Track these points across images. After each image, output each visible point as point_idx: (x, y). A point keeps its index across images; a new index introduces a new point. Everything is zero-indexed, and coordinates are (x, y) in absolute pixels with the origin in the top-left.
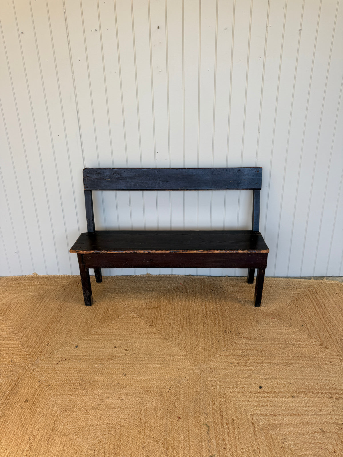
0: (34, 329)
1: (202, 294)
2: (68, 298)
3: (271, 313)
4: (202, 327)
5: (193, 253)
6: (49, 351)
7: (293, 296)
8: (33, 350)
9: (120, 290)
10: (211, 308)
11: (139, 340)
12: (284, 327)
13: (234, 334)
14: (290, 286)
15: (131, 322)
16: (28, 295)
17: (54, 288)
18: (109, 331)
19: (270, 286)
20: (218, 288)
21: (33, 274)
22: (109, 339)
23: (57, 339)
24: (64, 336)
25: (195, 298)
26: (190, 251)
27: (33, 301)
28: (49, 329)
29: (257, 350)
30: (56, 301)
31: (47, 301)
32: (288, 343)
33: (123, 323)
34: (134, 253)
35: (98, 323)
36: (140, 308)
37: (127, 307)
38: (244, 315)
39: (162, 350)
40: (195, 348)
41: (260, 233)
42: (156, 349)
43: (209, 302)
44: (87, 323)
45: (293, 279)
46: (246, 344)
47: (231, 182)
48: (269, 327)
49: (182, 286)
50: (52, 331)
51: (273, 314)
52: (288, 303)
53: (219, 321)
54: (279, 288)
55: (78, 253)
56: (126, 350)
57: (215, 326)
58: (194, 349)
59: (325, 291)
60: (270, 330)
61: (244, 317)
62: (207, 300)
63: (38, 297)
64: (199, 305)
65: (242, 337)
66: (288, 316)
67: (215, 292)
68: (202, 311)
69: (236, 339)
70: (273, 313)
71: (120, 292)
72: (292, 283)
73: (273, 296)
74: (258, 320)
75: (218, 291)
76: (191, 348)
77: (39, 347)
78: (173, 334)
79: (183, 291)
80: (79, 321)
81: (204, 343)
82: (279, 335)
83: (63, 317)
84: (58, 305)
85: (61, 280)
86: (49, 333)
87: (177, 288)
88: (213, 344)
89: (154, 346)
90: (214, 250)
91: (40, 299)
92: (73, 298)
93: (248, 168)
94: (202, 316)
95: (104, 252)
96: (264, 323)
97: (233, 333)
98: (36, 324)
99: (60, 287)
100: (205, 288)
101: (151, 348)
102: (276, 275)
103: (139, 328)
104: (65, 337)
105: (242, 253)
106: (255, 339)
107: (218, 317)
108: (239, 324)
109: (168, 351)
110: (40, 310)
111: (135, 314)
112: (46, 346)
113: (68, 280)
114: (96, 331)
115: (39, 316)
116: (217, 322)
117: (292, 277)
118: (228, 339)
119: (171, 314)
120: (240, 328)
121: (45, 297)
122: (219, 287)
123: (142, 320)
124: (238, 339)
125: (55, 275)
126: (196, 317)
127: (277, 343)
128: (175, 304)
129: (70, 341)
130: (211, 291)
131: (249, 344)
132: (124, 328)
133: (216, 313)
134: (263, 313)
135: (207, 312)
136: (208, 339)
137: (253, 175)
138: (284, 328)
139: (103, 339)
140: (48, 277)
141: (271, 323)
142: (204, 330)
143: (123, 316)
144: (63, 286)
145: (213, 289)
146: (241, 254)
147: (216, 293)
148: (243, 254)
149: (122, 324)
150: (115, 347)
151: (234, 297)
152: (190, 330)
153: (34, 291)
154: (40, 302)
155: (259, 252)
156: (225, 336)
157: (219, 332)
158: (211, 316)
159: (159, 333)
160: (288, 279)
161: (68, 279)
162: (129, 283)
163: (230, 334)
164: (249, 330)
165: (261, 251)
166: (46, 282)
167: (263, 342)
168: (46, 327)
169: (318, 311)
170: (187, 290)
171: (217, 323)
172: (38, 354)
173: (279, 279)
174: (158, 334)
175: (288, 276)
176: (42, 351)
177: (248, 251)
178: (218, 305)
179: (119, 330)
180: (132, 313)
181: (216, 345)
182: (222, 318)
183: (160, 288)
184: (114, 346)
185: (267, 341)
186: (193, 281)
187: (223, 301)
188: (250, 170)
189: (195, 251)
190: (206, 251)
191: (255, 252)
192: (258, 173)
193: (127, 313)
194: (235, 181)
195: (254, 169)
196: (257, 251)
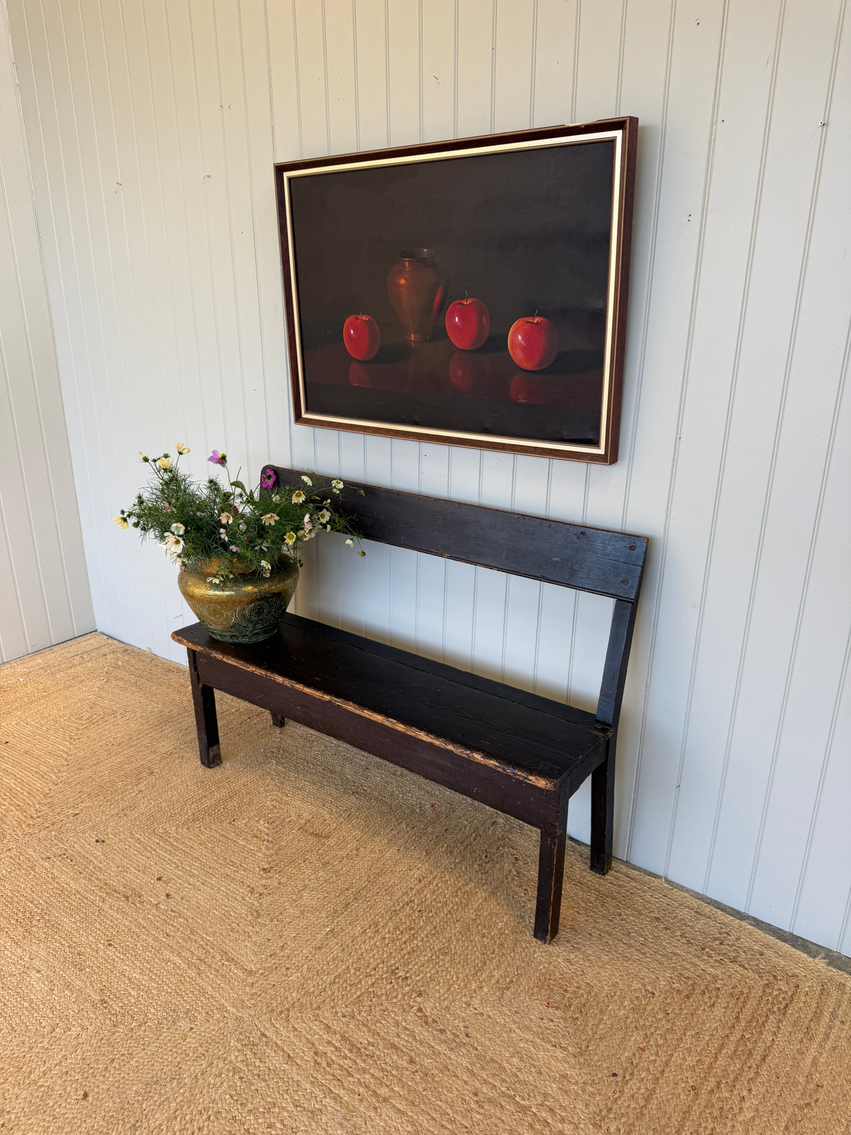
1: (452, 852)
3: (565, 990)
5: (376, 719)
6: (63, 829)
7: (691, 976)
8: (46, 813)
11: (212, 889)
13: (406, 990)
14: (721, 944)
20: (510, 856)
22: (169, 857)
23: (98, 812)
24: (115, 811)
25: (425, 854)
26: (370, 713)
27: (148, 722)
29: (412, 1061)
32: (513, 1098)
33: (226, 837)
34: (267, 676)
35: (190, 814)
36: (290, 822)
37: (271, 807)
39: (225, 934)
40: (287, 969)
44: (174, 804)
45: (755, 929)
46: (405, 1029)
47: (557, 561)
48: (516, 1023)
49: (429, 812)
50: (108, 793)
51: (569, 995)
53: (413, 937)
54: (678, 933)
55: (188, 646)
56: (168, 895)
57: (388, 944)
59: (826, 1019)
60: (508, 1032)
61: (484, 962)
65: (416, 1008)
66: (605, 1024)
67: (487, 863)
68: (406, 893)
69: (398, 1001)
70: (573, 993)
72: (738, 939)
74: (509, 988)
75: (498, 865)
76: (279, 964)
79: (419, 824)
80: (168, 795)
81: (317, 971)
82: (515, 1059)
83: (154, 774)
86: (100, 795)
87: (413, 811)
88: (333, 984)
90: (421, 729)
93: (606, 533)
94: (390, 905)
97: (408, 985)
98: (102, 768)
100: (474, 842)
103: (241, 863)
104: (112, 816)
105: (481, 763)
106: (443, 1031)
107: (422, 928)
108: (448, 972)
109: (231, 944)
110: (137, 744)
111: (268, 829)
112: (71, 817)
114: (168, 829)
116: (406, 937)
117: (758, 923)
118: (379, 993)
120: (439, 984)
122: (513, 855)
123: (263, 850)
124: (401, 1004)
126: (375, 900)
127: (484, 1075)
128: (365, 847)
129: (111, 826)
130: (481, 855)
131: (412, 1034)
132: (216, 848)
133: (428, 917)
134: (540, 978)
135: (411, 901)
136: (337, 967)
137: (617, 554)
138: (553, 1048)
139: (160, 852)
141: (533, 1017)
142: (353, 941)
143: (242, 824)
145: (492, 853)
146: (478, 765)
147: (488, 866)
148: (485, 766)
149: (223, 838)
150: (159, 879)
152: (326, 924)
155: (526, 778)
156: (382, 979)
157: (378, 964)
158: (409, 915)
159: (261, 894)
160: (738, 921)
163: (398, 983)
164: (455, 1000)
165: (530, 777)
167: (452, 1049)
168: (110, 781)
169: (721, 1062)
170: (431, 826)
171: (404, 939)
172: (44, 826)
174: (257, 895)
176: (54, 823)
177: (497, 764)
179: (204, 849)
180: (265, 824)
181: (336, 991)
182: (429, 935)
184: (159, 876)
185: (463, 1055)
186: (468, 811)
187: (481, 894)
188: (610, 540)
189: (379, 718)
190: (402, 726)
191: (515, 774)
192: (632, 552)
193: (256, 819)
194: (567, 561)
195: (622, 540)
196: (519, 773)
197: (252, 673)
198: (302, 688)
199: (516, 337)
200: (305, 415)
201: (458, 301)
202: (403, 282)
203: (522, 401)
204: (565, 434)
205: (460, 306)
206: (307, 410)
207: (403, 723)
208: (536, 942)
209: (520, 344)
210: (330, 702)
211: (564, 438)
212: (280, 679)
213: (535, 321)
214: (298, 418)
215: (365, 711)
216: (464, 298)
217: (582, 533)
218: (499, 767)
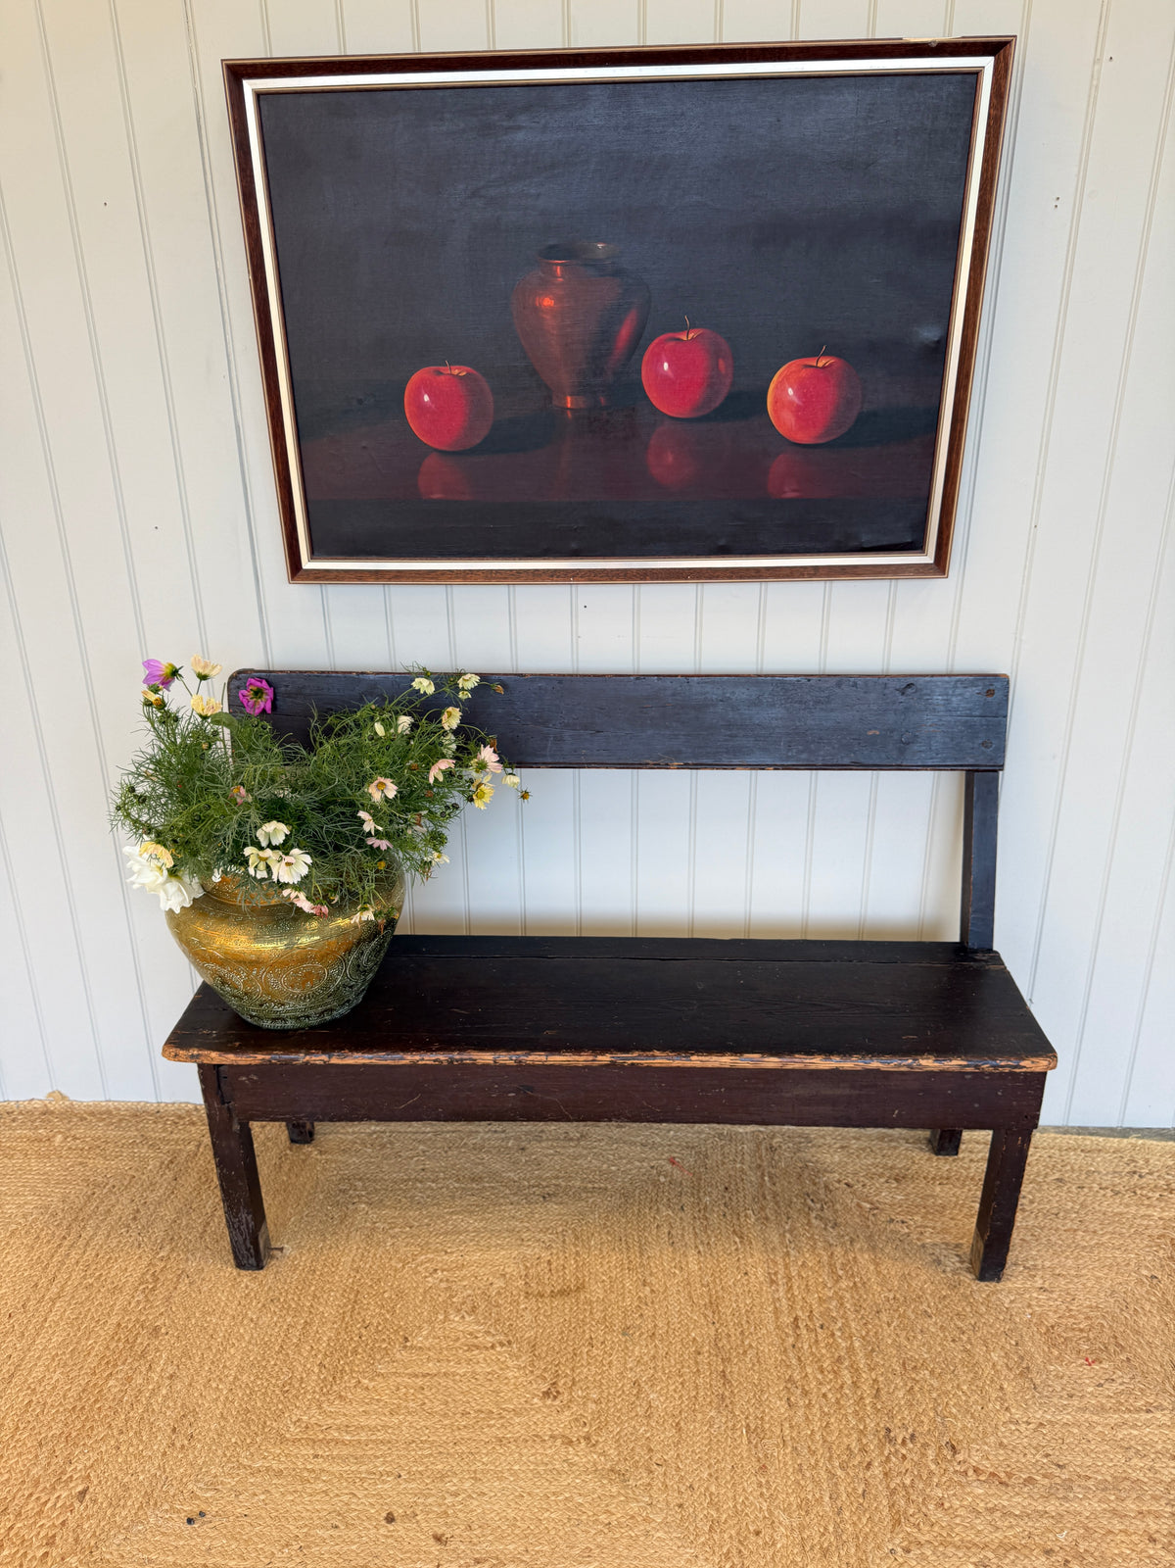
0: (31, 1401)
1: (767, 1219)
2: (187, 1225)
3: (1081, 1330)
4: (781, 1406)
5: (717, 1065)
6: (86, 1538)
7: (1163, 1236)
8: (11, 1528)
9: (409, 1190)
10: (813, 1299)
11: (500, 1479)
12: (1148, 1411)
13: (931, 1453)
14: (1140, 1176)
15: (461, 1372)
16: (19, 1206)
17: (131, 1173)
18: (363, 1421)
19: (1057, 1176)
20: (837, 1185)
21: (50, 1095)
22: (364, 1468)
23: (126, 1462)
24: (161, 1443)
25: (737, 1240)
26: (703, 1058)
27: (38, 1237)
28: (97, 1401)
29: (1048, 1552)
30: (136, 1244)
31: (99, 1239)
33: (424, 1376)
34: (451, 1062)
35: (316, 1370)
36: (499, 1293)
37: (443, 1285)
38: (965, 1338)
39: (606, 1543)
40: (757, 1533)
41: (997, 958)
42: (581, 1536)
43: (804, 1264)
44: (265, 1367)
45: (1149, 1142)
46: (991, 1511)
47: (874, 736)
48: (1084, 1410)
49: (677, 1173)
50: (106, 1416)
51: (1091, 1335)
52: (1145, 1272)
53: (855, 1370)
54: (1096, 1187)
55: (199, 1061)
56: (438, 1539)
57: (838, 1402)
58: (753, 1538)
60: (1091, 1426)
61: (966, 1351)
62: (792, 1252)
63: (61, 1215)
64: (762, 1279)
65: (971, 1472)
67: (822, 1209)
68: (776, 1311)
69: (944, 1479)
70: (1091, 1328)
71: (412, 1197)
72: (1147, 1161)
73: (1075, 1230)
74: (1028, 1368)
75: (838, 1206)
76: (738, 1534)
77: (40, 1512)
78: (650, 1450)
79: (684, 1199)
80: (233, 1356)
81: (799, 1507)
82: (1135, 1461)
83: (163, 1331)
84: (145, 1262)
85: (165, 1130)
86: (92, 1428)
87: (656, 1184)
88: (839, 1512)
89: (569, 1519)
90: (809, 1053)
91: (69, 1227)
92: (208, 1223)
93: (946, 678)
94: (777, 1341)
95: (314, 1058)
96: (1059, 1389)
97: (925, 1445)
98: (37, 1373)
99: (158, 1164)
100: (778, 1188)
101: (553, 1532)
102: (1076, 1122)
103: (497, 1404)
104: (164, 1454)
105: (936, 1070)
106: (1030, 1481)
107: (851, 1350)
108: (947, 1393)
109: (635, 1553)
110: (62, 1289)
111: (478, 1323)
112: (77, 1505)
113: (193, 1129)
114: (305, 1418)
115: (57, 1324)
116: (847, 1377)
118: (908, 1482)
119: (640, 1327)
120: (955, 1417)
121: (90, 1216)
122: (839, 1181)
123: (510, 1363)
124: (951, 1479)
125: (139, 1103)
126: (751, 1346)
127: (1131, 1506)
128: (651, 1274)
129: (184, 1475)
130: (805, 1204)
131: (1005, 1513)
132: (429, 1404)
133: (840, 1329)
134: (1043, 1330)
135: (796, 1319)
136: (817, 1483)
137: (968, 706)
138: (1149, 1416)
139: (335, 1468)
140: (109, 1112)
141: (1090, 1389)
142: (791, 1427)
143: (426, 1338)
144: (171, 1162)
145: (814, 1193)
146: (931, 1074)
147: (828, 1213)
148: (943, 1073)
149: (419, 1382)
150: (390, 1519)
151: (908, 1235)
152: (730, 1424)
153: (47, 1182)
154: (66, 1243)
156: (888, 1459)
157: (860, 1440)
158: (817, 1341)
159: (587, 1438)
160: (1125, 1141)
161: (193, 1124)
162: (450, 1153)
163: (912, 1451)
164: (996, 1427)
165: (1022, 1063)
166: (99, 1138)
167: (1066, 1499)
168: (84, 1390)
170: (702, 1194)
171: (849, 1382)
172: (34, 1557)
173: (1089, 1141)
174: (583, 1443)
175: (1126, 1125)
176: (54, 1536)
177: (965, 1063)
178: (844, 1284)
179: (409, 1418)
180: (463, 1317)
181: (855, 1518)
182: (869, 1355)
183: (583, 1180)
184: (384, 1515)
185: (1085, 1497)
186: (723, 1147)
187: (864, 1258)
188: (955, 687)
189: (726, 1061)
190: (776, 1059)
191: (996, 1067)
192: (990, 699)
193: (441, 1317)
194: (892, 732)
195: (973, 684)
196: (1003, 1063)
197: (414, 1066)
198: (544, 1058)
199: (784, 392)
200: (307, 564)
201: (671, 335)
202: (548, 302)
203: (790, 495)
204: (866, 539)
205: (672, 343)
206: (314, 554)
207: (772, 1055)
208: (987, 1286)
209: (791, 403)
210: (613, 1064)
211: (865, 546)
212: (486, 1058)
213: (820, 364)
214: (295, 568)
215: (694, 1058)
216: (684, 329)
217: (908, 686)
218: (968, 1066)
